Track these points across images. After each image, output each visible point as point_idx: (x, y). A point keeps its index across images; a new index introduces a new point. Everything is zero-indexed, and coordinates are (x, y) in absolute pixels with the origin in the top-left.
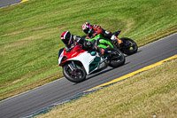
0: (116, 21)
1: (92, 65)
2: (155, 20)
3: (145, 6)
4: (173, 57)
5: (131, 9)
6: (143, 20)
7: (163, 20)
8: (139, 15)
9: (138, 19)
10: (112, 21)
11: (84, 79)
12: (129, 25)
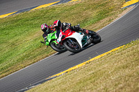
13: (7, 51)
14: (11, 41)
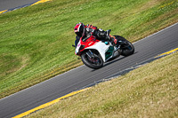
0: (11, 57)
1: (107, 54)
2: (52, 56)
3: (40, 41)
4: (70, 94)
5: (26, 45)
6: (38, 56)
7: (60, 55)
8: (35, 51)
9: (33, 56)
10: (6, 57)
11: (102, 66)
12: (24, 62)
13: (110, 25)
14: (115, 14)
